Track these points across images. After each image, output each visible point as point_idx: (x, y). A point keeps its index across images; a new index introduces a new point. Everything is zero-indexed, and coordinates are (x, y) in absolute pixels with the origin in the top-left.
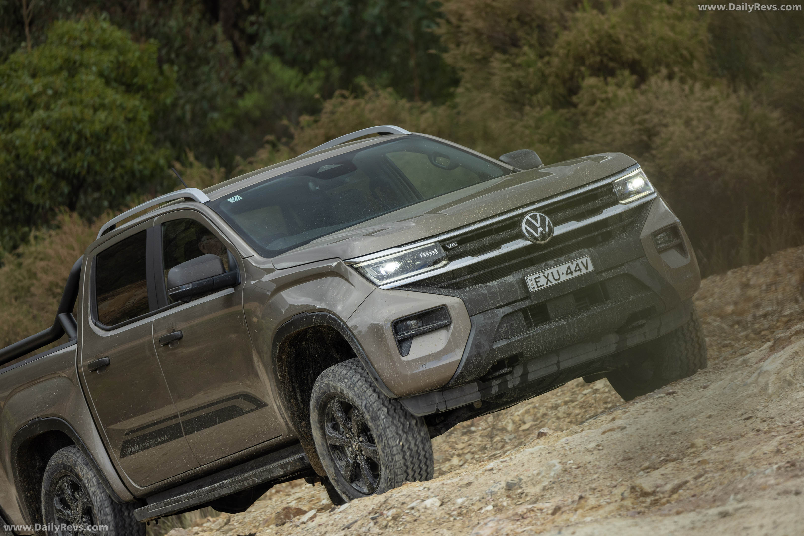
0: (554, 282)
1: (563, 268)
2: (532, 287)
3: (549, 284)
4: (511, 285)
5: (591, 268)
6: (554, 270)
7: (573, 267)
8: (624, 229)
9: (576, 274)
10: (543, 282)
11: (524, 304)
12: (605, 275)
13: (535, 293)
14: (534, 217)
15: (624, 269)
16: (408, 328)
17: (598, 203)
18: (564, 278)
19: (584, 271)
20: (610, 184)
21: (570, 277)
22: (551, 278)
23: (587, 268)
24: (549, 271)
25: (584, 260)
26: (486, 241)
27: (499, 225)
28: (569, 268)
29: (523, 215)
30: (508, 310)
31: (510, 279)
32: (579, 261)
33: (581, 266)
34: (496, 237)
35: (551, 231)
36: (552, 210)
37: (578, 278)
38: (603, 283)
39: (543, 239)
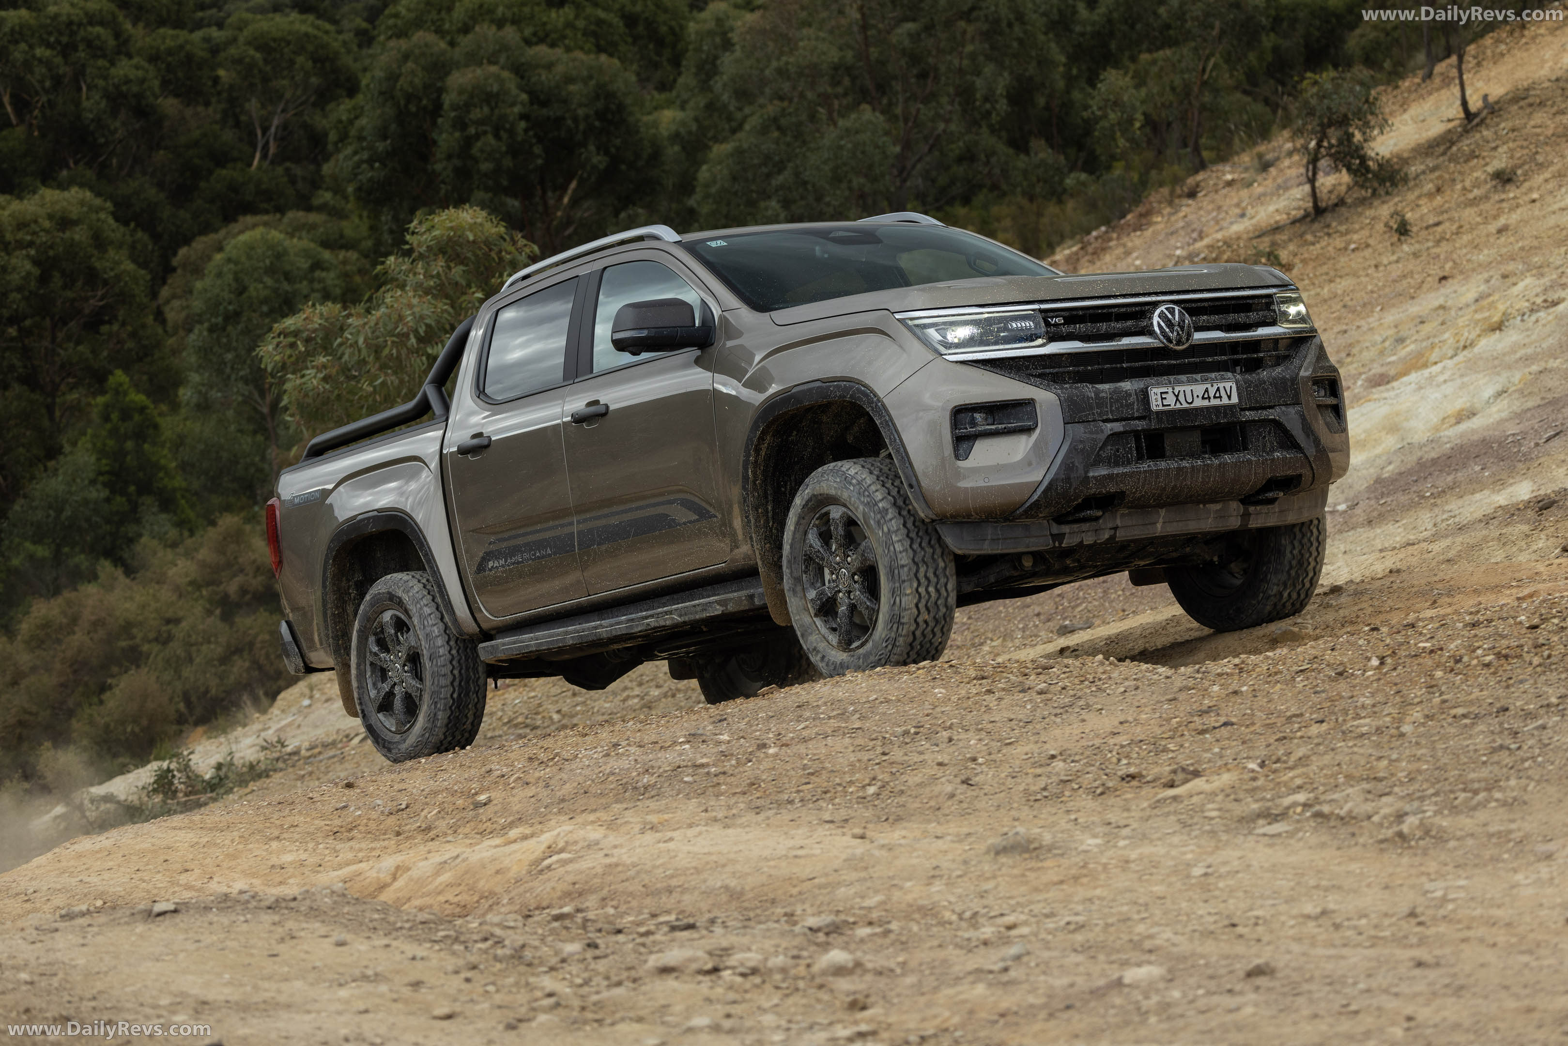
0: (1185, 405)
1: (1199, 389)
2: (1156, 404)
3: (1178, 406)
4: (1128, 394)
5: (1235, 400)
6: (1188, 389)
7: (1212, 391)
8: (1279, 360)
9: (1215, 402)
10: (1170, 400)
11: (1140, 425)
12: (1249, 415)
13: (1158, 413)
14: (1170, 310)
15: (1275, 414)
16: (973, 423)
17: (1253, 316)
18: (1199, 403)
19: (1225, 401)
20: (1271, 296)
21: (1206, 403)
22: (1181, 398)
23: (1229, 397)
24: (1182, 388)
25: (1228, 385)
26: (1103, 327)
27: (1123, 310)
28: (1207, 390)
29: (1156, 304)
30: (1118, 427)
31: (1127, 385)
32: (1221, 385)
33: (1223, 393)
34: (1118, 326)
35: (1189, 335)
36: (1193, 309)
37: (1216, 408)
38: (1244, 425)
39: (1179, 343)
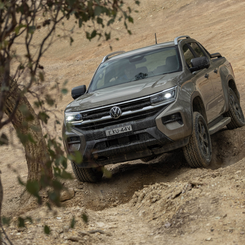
0: (116, 133)
1: (120, 129)
2: (107, 134)
3: (114, 134)
5: (131, 130)
6: (117, 129)
7: (124, 129)
9: (125, 131)
10: (112, 133)
11: (105, 140)
13: (108, 136)
15: (146, 130)
18: (120, 132)
19: (128, 130)
20: (150, 97)
21: (122, 132)
22: (115, 132)
24: (115, 129)
25: (129, 126)
28: (122, 129)
29: (111, 107)
30: (98, 141)
31: (101, 130)
32: (127, 127)
33: (127, 129)
34: (101, 114)
36: (121, 106)
37: (126, 133)
38: (138, 134)
39: (116, 117)
